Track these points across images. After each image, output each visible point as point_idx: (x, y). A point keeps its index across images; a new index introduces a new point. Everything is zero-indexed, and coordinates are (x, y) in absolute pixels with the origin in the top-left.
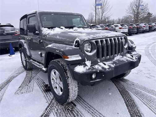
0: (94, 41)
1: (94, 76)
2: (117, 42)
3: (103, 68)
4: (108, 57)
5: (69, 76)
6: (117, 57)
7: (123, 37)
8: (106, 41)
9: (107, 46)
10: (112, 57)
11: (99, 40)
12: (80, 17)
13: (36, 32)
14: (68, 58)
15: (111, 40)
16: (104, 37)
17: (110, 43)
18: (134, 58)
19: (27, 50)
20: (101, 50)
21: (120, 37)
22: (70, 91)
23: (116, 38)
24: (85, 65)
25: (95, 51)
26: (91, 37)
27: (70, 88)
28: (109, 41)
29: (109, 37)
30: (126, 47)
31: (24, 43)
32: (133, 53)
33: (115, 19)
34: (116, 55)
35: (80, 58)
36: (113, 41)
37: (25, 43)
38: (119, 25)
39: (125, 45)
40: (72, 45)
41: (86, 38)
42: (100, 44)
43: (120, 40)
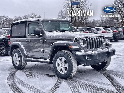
0: (85, 39)
1: (86, 58)
2: (99, 40)
3: (91, 53)
4: (94, 49)
5: (72, 58)
6: (99, 49)
7: (102, 37)
8: (92, 39)
9: (93, 42)
10: (96, 49)
11: (88, 38)
12: (68, 23)
13: (40, 34)
14: (72, 47)
15: (94, 39)
16: (90, 37)
17: (94, 40)
18: (110, 50)
19: (24, 50)
20: (89, 44)
21: (100, 37)
22: (73, 67)
23: (98, 37)
24: (81, 52)
25: (86, 44)
26: (83, 36)
27: (73, 65)
28: (93, 39)
29: (93, 36)
30: (105, 43)
31: (20, 44)
32: (110, 48)
33: (96, 20)
34: (98, 48)
35: (78, 47)
36: (96, 39)
37: (22, 44)
38: (101, 28)
39: (104, 43)
40: (72, 41)
41: (81, 37)
42: (89, 41)
43: (100, 39)
